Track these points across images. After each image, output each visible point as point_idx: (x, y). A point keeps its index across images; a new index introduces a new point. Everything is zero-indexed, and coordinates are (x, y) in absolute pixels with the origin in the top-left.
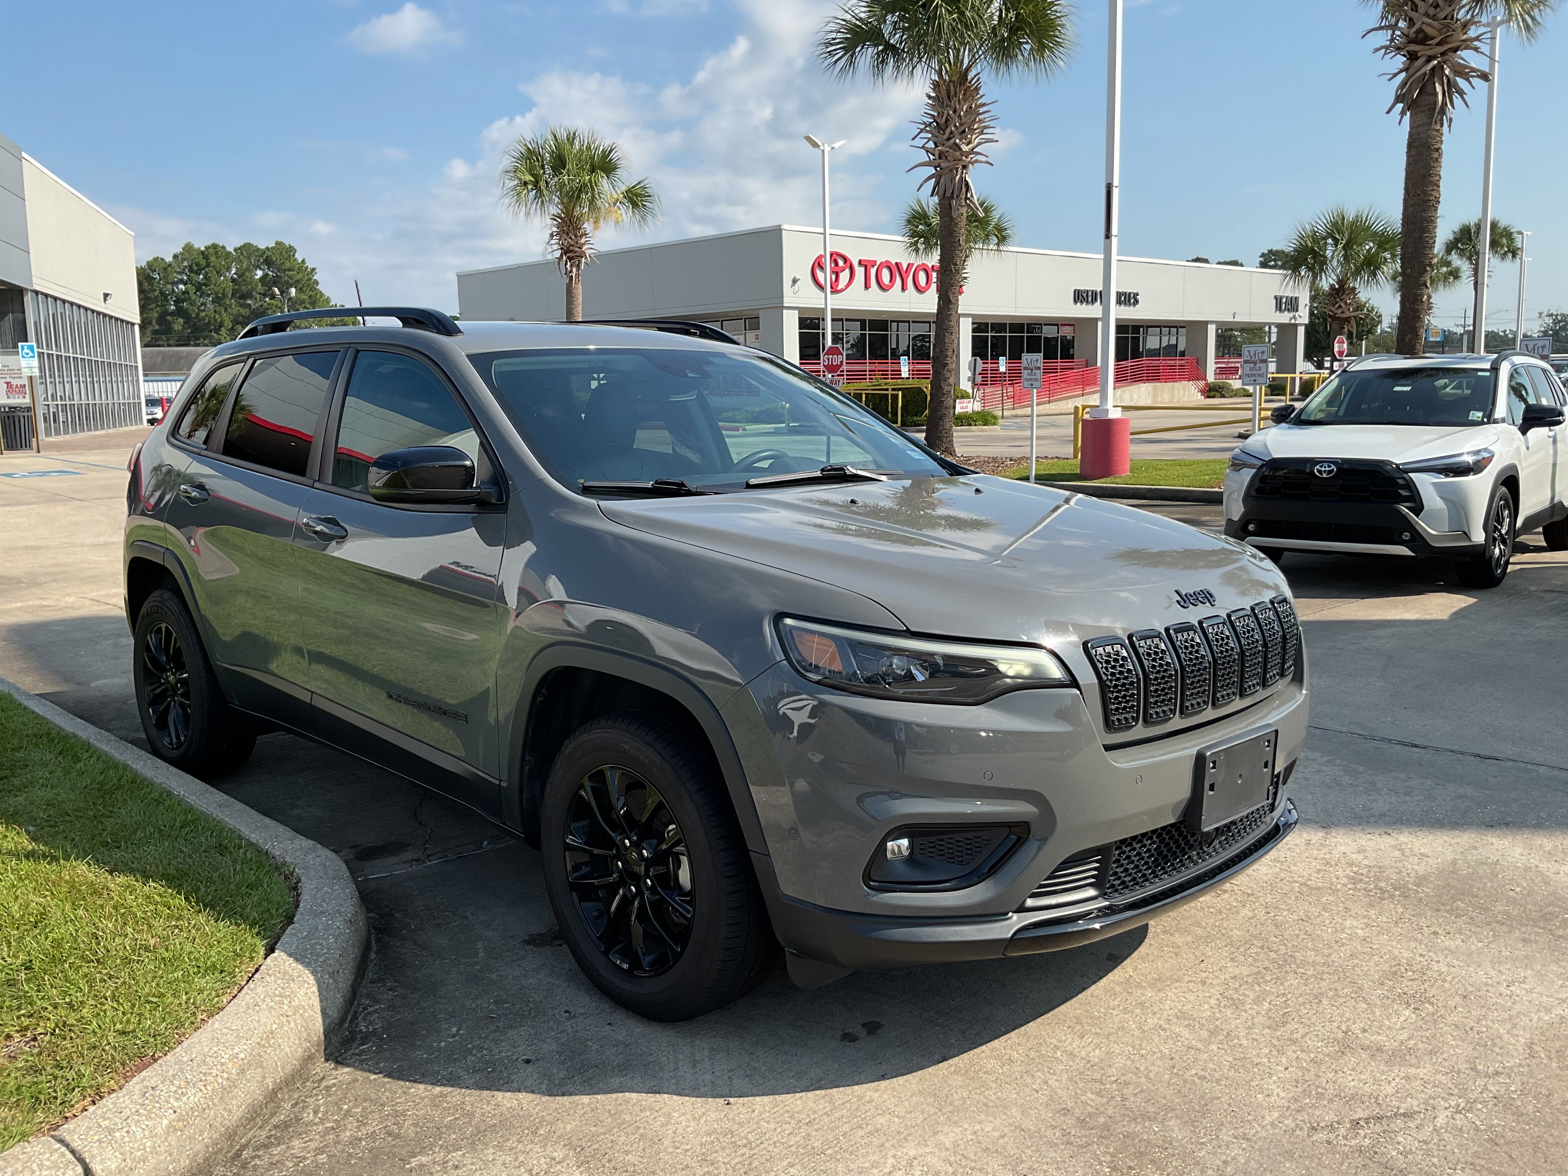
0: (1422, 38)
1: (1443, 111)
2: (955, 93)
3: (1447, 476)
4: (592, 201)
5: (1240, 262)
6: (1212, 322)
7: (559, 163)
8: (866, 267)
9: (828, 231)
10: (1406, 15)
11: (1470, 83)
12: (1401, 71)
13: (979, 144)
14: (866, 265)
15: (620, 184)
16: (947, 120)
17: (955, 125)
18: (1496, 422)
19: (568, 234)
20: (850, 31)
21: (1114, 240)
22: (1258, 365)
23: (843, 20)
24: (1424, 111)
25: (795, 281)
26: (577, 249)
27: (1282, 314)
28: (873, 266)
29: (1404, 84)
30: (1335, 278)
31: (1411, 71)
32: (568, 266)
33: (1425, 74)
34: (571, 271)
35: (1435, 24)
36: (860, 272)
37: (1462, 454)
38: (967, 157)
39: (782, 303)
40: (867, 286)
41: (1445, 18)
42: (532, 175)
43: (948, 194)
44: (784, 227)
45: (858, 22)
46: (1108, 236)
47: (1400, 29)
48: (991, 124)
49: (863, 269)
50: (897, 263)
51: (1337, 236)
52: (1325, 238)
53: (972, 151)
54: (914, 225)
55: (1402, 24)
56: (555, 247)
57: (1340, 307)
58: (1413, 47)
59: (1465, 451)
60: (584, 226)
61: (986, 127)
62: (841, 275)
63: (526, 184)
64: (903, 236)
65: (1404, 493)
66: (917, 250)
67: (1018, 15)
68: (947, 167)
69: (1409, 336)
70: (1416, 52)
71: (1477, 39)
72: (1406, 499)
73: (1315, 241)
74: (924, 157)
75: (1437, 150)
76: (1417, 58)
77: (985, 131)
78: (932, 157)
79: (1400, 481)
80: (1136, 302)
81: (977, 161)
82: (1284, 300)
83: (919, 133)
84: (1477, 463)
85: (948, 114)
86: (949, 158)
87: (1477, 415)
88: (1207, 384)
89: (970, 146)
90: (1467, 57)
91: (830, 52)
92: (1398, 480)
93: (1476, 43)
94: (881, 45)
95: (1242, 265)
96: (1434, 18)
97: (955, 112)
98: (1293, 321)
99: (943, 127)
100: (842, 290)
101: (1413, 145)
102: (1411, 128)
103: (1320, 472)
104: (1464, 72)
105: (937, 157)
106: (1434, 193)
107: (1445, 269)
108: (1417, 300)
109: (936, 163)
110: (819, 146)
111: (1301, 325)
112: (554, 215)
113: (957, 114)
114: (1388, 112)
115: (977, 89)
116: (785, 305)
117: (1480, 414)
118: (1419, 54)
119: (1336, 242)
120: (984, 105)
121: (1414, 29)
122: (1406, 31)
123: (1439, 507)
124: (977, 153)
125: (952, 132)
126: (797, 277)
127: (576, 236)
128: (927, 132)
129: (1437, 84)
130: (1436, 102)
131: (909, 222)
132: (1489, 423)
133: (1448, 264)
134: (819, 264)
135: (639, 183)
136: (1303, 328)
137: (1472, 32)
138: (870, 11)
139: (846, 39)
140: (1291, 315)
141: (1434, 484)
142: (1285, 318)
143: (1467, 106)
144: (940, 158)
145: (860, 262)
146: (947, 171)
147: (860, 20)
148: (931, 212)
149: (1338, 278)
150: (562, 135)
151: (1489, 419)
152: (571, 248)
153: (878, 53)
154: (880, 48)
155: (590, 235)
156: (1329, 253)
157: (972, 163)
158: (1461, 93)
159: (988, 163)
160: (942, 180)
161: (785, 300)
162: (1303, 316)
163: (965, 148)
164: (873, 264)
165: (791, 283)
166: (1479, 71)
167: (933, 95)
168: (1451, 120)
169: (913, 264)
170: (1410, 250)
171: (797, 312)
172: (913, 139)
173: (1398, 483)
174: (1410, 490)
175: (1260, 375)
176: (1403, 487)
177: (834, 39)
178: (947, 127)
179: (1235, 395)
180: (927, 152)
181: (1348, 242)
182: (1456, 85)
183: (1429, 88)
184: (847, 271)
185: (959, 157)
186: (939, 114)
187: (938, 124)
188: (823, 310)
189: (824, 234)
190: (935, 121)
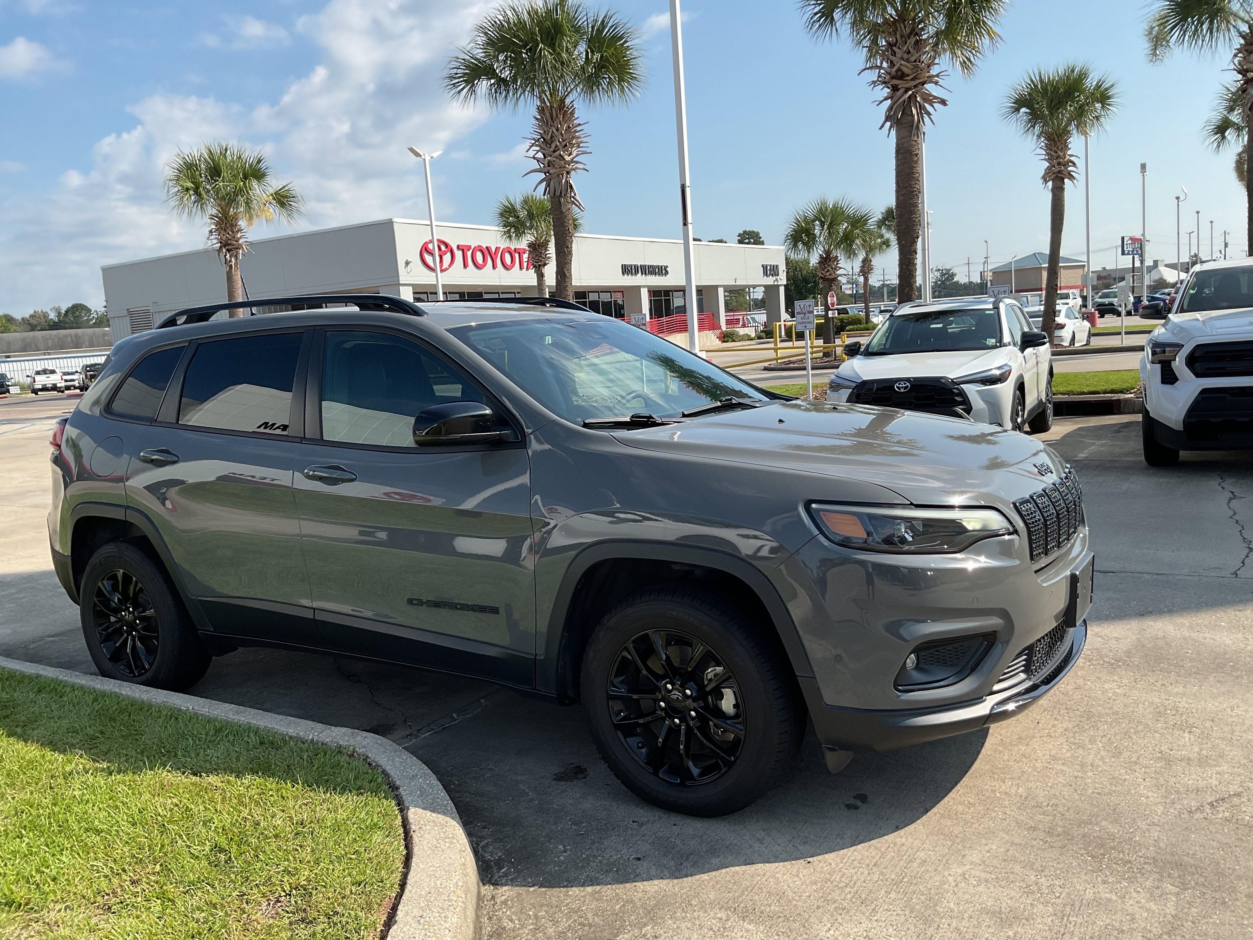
0: (901, 75)
1: (918, 128)
2: (557, 115)
3: (986, 385)
4: (248, 203)
5: (724, 240)
6: (721, 286)
7: (215, 171)
8: (463, 251)
9: (434, 223)
10: (888, 59)
11: (933, 107)
12: (886, 99)
13: (577, 155)
14: (463, 249)
15: (269, 188)
16: (552, 137)
17: (559, 141)
18: (1005, 345)
19: (225, 231)
20: (467, 67)
21: (690, 227)
22: (807, 315)
23: (464, 59)
24: (905, 128)
25: (407, 263)
26: (235, 243)
27: (768, 278)
28: (469, 250)
29: (891, 108)
30: (822, 249)
31: (895, 99)
32: (228, 257)
33: (905, 101)
34: (230, 261)
35: (908, 65)
36: (459, 254)
37: (991, 370)
38: (569, 165)
39: (399, 281)
40: (465, 266)
41: (915, 61)
42: (192, 183)
43: (558, 194)
44: (395, 220)
45: (473, 61)
46: (685, 224)
47: (883, 68)
48: (585, 140)
49: (461, 252)
50: (487, 247)
51: (823, 219)
52: (814, 221)
53: (572, 161)
54: (506, 217)
55: (885, 65)
56: (215, 241)
57: (828, 270)
58: (895, 82)
59: (993, 367)
60: (239, 223)
61: (582, 142)
62: (444, 257)
63: (188, 190)
64: (498, 225)
65: (959, 399)
66: (510, 237)
67: (602, 56)
68: (555, 173)
69: (907, 289)
70: (897, 85)
71: (937, 76)
72: (960, 403)
73: (807, 223)
74: (535, 165)
75: (917, 155)
76: (898, 90)
77: (581, 145)
78: (542, 165)
79: (955, 391)
80: (667, 273)
81: (576, 168)
82: (769, 268)
83: (531, 147)
84: (1001, 375)
85: (553, 132)
86: (556, 166)
87: (992, 341)
88: (722, 333)
89: (571, 157)
90: (930, 87)
91: (454, 84)
92: (954, 390)
93: (936, 78)
94: (493, 78)
95: (726, 242)
96: (907, 60)
97: (557, 130)
98: (776, 283)
99: (549, 142)
100: (446, 269)
101: (900, 152)
102: (897, 140)
103: (898, 387)
104: (929, 99)
105: (546, 165)
106: (916, 186)
107: (879, 240)
108: (910, 263)
109: (546, 170)
110: (420, 156)
111: (781, 285)
112: (212, 215)
113: (560, 132)
114: (881, 128)
115: (572, 113)
116: (401, 282)
117: (994, 341)
118: (899, 87)
119: (822, 224)
120: (579, 125)
121: (895, 69)
122: (889, 70)
123: (982, 407)
124: (577, 162)
125: (556, 146)
126: (409, 260)
127: (233, 232)
128: (537, 146)
129: (913, 108)
130: (913, 121)
131: (502, 215)
132: (1001, 346)
133: (882, 236)
134: (426, 249)
135: (284, 187)
136: (783, 287)
137: (934, 71)
138: (485, 52)
139: (466, 74)
140: (774, 278)
141: (977, 391)
142: (770, 281)
143: (933, 123)
144: (549, 166)
145: (458, 247)
146: (555, 176)
147: (476, 59)
148: (518, 207)
149: (825, 250)
150: (217, 150)
151: (1000, 344)
152: (229, 242)
153: (491, 85)
154: (493, 81)
155: (245, 230)
156: (817, 232)
157: (574, 170)
158: (929, 114)
159: (584, 169)
160: (552, 183)
161: (401, 278)
162: (782, 279)
163: (568, 158)
164: (469, 247)
165: (404, 265)
166: (939, 98)
167: (539, 117)
168: (924, 133)
169: (500, 248)
170: (903, 228)
171: (411, 288)
172: (527, 151)
173: (953, 392)
174: (963, 397)
175: (809, 323)
176: (957, 395)
177: (457, 74)
178: (552, 142)
179: (742, 340)
180: (538, 161)
181: (831, 224)
182: (925, 108)
183: (907, 111)
184: (449, 254)
185: (564, 165)
186: (545, 132)
187: (544, 139)
188: (435, 286)
189: (431, 225)
190: (542, 137)
